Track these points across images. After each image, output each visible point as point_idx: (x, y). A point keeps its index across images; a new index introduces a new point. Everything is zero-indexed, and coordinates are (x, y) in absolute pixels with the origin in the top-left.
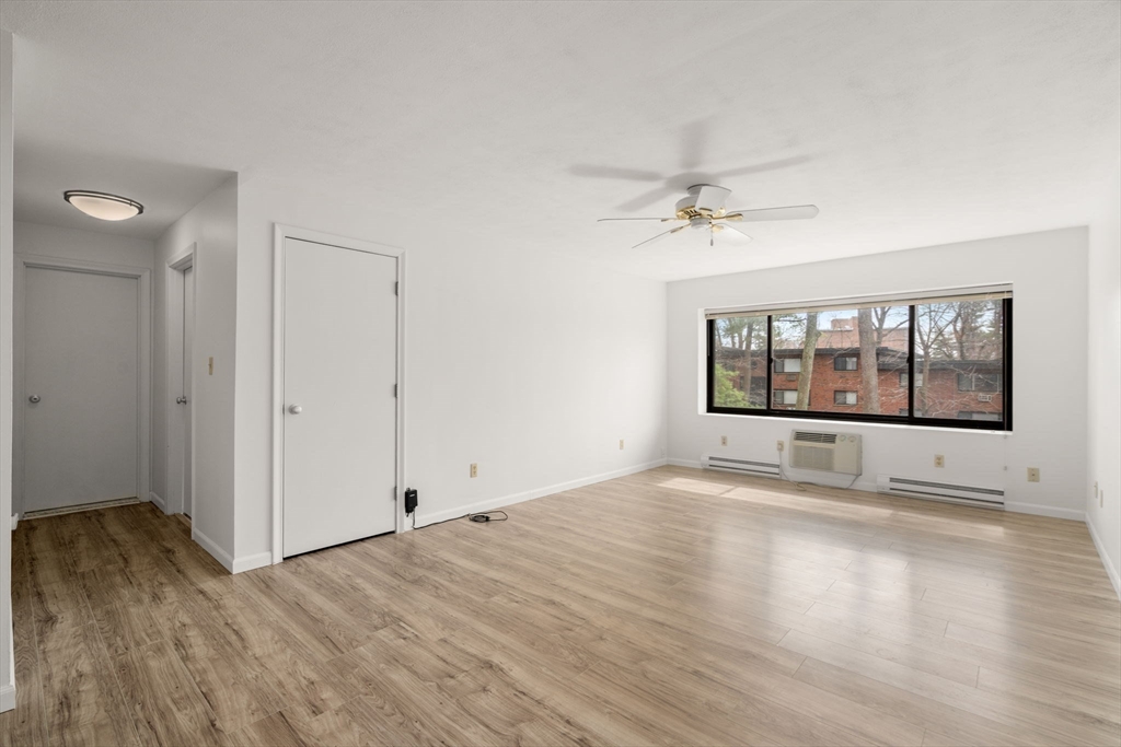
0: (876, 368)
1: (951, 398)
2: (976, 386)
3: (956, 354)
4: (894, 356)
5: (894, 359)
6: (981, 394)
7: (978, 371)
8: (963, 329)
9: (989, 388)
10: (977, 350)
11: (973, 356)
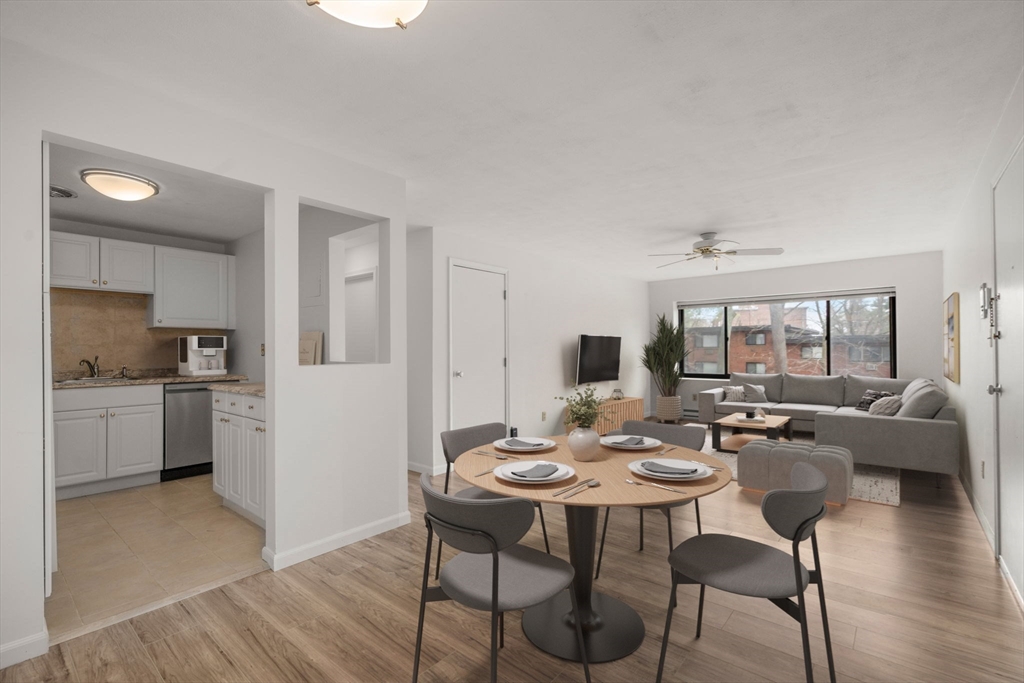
0: (784, 343)
1: (845, 367)
2: (865, 357)
3: (846, 330)
4: (798, 333)
5: (799, 335)
6: (869, 364)
7: (867, 344)
8: (852, 308)
9: (875, 358)
10: (864, 327)
11: (860, 331)
